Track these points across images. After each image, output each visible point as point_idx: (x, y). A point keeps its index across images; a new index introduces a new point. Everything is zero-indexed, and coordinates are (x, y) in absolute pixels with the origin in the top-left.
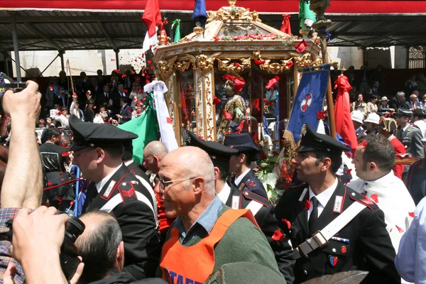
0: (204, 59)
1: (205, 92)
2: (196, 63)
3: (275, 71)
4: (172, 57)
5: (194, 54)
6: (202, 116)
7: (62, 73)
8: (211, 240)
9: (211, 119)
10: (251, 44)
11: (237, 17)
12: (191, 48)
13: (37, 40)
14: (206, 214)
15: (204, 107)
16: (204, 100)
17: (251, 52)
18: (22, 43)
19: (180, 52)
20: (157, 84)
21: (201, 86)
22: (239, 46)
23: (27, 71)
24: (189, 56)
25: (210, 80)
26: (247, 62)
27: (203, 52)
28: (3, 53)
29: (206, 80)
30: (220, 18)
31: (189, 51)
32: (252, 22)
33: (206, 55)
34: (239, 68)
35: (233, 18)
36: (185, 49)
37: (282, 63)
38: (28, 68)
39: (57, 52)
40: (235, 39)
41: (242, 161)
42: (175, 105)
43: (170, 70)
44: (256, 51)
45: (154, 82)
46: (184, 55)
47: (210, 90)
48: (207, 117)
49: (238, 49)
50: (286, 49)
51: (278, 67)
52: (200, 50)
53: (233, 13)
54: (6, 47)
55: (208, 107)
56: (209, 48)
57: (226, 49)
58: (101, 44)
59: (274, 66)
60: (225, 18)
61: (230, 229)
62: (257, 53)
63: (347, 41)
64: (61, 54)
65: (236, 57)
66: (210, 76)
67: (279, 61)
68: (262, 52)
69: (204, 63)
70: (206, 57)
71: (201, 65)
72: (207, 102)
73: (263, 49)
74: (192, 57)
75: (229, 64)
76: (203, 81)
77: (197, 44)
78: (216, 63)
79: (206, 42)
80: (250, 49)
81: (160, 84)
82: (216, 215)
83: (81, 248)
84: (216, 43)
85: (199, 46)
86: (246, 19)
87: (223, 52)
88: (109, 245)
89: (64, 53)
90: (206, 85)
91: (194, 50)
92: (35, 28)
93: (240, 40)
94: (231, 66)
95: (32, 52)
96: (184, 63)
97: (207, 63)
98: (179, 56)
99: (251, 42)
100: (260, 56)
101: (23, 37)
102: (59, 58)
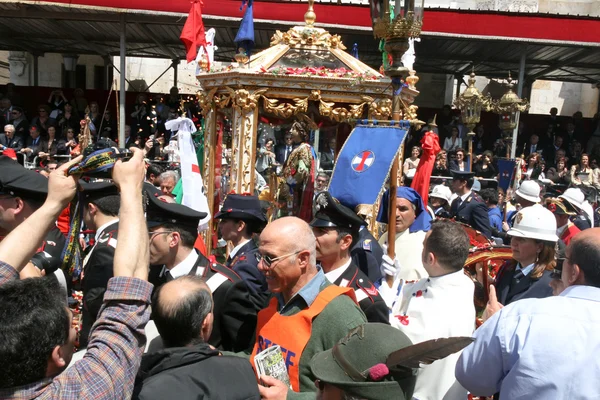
0: (244, 96)
1: (245, 137)
2: (235, 100)
3: (340, 119)
4: (213, 88)
5: (235, 88)
6: (237, 167)
7: (174, 90)
8: (310, 313)
9: (247, 172)
10: (308, 81)
11: (310, 42)
12: (232, 80)
13: (147, 45)
14: (309, 287)
15: (241, 157)
16: (241, 148)
17: (309, 91)
18: (129, 47)
19: (219, 83)
20: (183, 122)
21: (239, 129)
22: (293, 82)
23: (130, 83)
24: (229, 89)
25: (252, 123)
26: (302, 103)
27: (244, 87)
28: (104, 57)
29: (247, 122)
30: (286, 41)
31: (229, 83)
32: (329, 49)
33: (249, 90)
34: (290, 111)
35: (303, 42)
36: (226, 80)
37: (351, 108)
38: (132, 79)
39: (170, 62)
40: (288, 73)
41: (240, 229)
42: (212, 150)
43: (209, 104)
44: (316, 90)
45: (179, 119)
46: (224, 87)
47: (251, 135)
48: (243, 169)
49: (291, 86)
50: (357, 90)
51: (343, 114)
52: (241, 83)
53: (304, 36)
54: (109, 50)
55: (245, 156)
56: (253, 82)
57: (275, 85)
58: (227, 55)
59: (338, 111)
60: (292, 42)
61: (330, 304)
62: (316, 93)
63: (576, 75)
64: (175, 65)
65: (288, 95)
66: (252, 117)
67: (347, 106)
68: (323, 92)
69: (244, 101)
70: (246, 92)
71: (240, 102)
72: (244, 150)
73: (325, 89)
74: (232, 91)
75: (277, 104)
76: (243, 124)
77: (238, 76)
78: (261, 101)
79: (249, 75)
80: (306, 87)
81: (187, 122)
82: (318, 289)
83: (168, 313)
84: (261, 76)
85: (240, 78)
86: (322, 45)
87: (271, 88)
88: (195, 315)
89: (179, 63)
90: (246, 128)
91: (234, 83)
92: (149, 30)
93: (294, 75)
94: (280, 107)
95: (140, 58)
96: (224, 97)
97: (249, 101)
98: (219, 88)
99: (309, 78)
100: (320, 97)
101: (131, 40)
102: (172, 69)
